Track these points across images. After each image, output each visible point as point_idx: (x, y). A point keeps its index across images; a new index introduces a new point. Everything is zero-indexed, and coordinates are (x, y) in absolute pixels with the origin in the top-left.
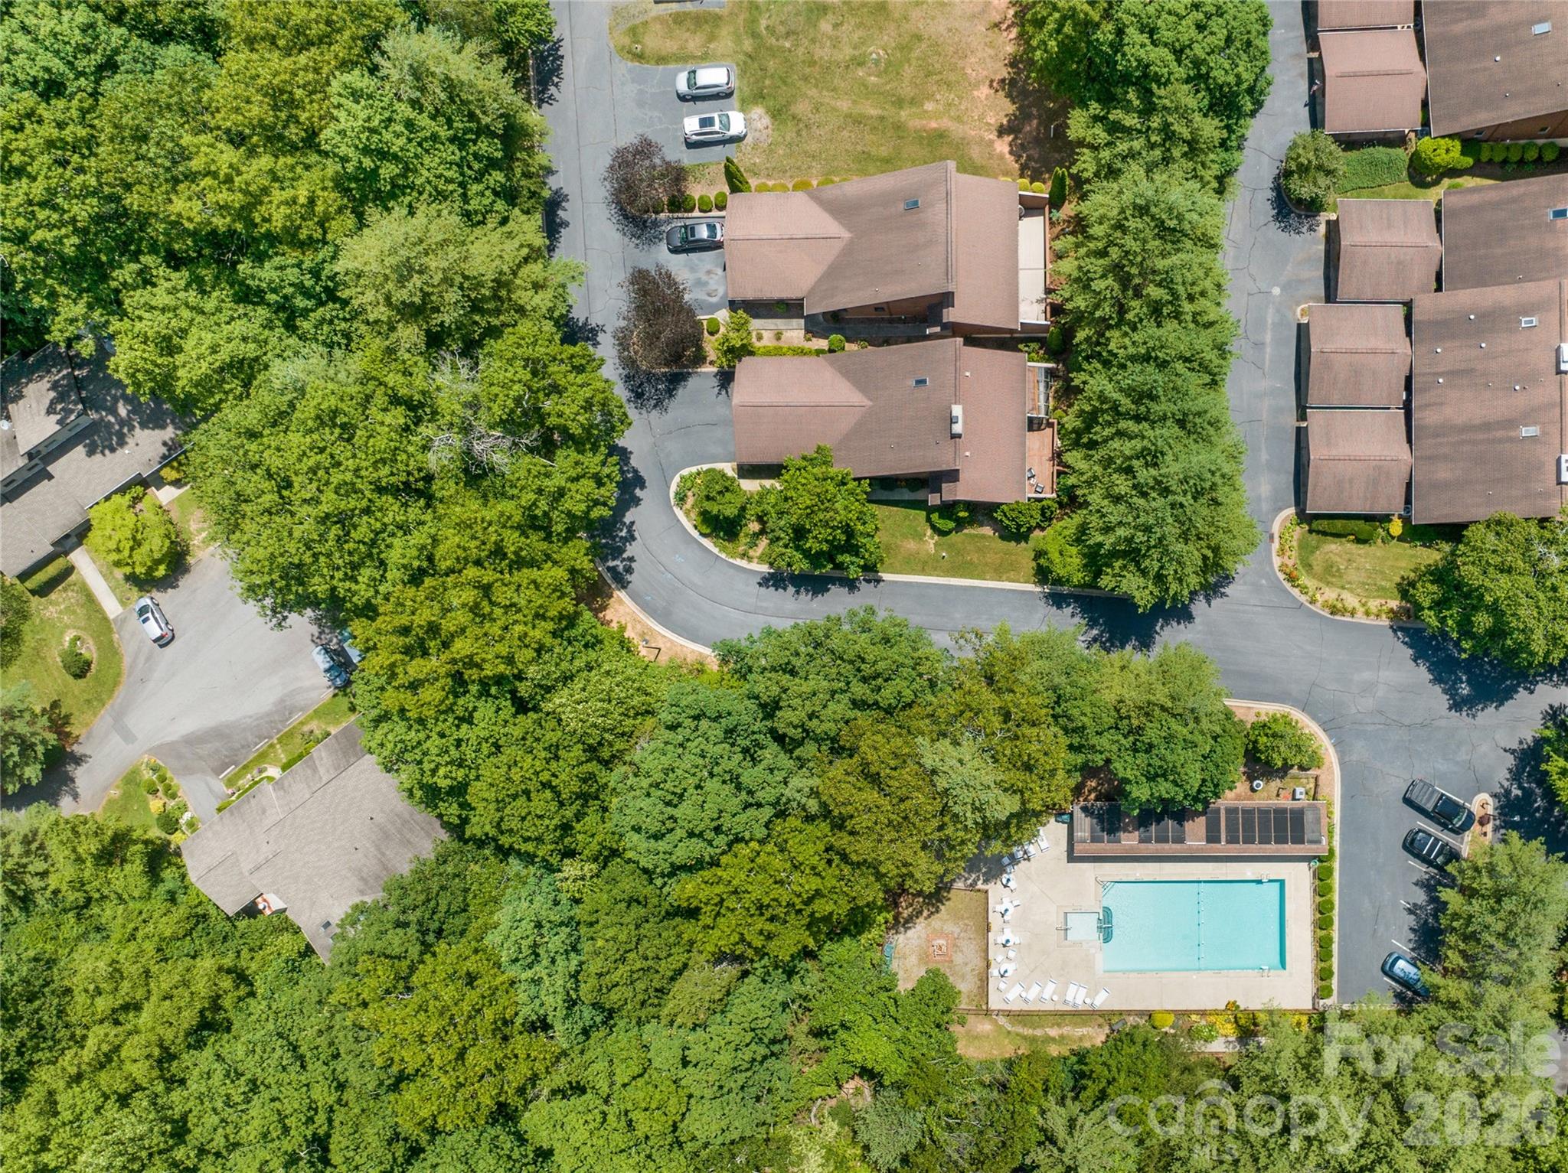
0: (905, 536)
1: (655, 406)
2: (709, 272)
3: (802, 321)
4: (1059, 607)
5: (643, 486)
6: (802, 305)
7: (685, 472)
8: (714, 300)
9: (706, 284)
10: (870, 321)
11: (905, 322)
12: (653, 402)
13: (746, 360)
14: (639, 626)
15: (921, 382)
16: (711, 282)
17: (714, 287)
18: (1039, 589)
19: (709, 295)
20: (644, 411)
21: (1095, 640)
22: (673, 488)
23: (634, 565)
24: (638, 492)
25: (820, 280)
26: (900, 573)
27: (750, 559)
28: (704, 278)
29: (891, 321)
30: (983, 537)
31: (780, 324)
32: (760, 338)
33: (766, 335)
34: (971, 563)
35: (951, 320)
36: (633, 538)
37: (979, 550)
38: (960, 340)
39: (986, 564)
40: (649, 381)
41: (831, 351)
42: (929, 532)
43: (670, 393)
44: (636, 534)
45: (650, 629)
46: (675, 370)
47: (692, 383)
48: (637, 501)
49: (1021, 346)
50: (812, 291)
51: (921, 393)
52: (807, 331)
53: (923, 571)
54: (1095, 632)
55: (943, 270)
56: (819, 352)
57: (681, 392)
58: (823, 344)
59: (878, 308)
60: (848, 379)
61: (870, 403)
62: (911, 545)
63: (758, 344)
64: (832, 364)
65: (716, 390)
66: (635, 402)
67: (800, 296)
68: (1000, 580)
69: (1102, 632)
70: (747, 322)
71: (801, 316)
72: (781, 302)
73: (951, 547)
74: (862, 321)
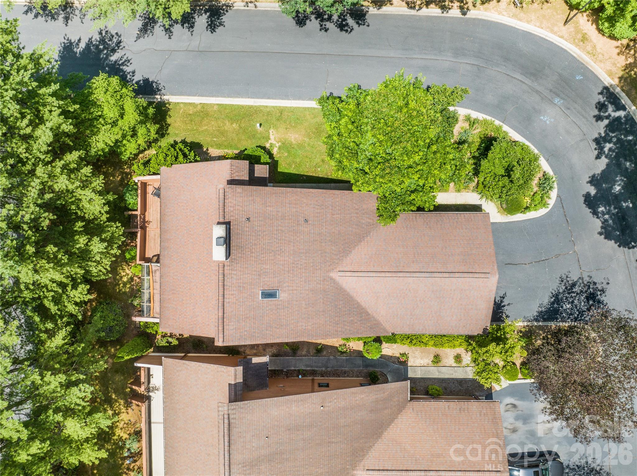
0: (301, 146)
1: (574, 285)
2: (514, 431)
3: (411, 374)
4: (146, 81)
5: (587, 197)
6: (412, 392)
7: (542, 212)
8: (509, 400)
9: (517, 418)
10: (336, 374)
11: (299, 372)
12: (577, 289)
13: (477, 331)
14: (589, 48)
15: (269, 295)
16: (511, 420)
17: (509, 414)
18: (165, 98)
19: (514, 406)
20: (586, 279)
21: (114, 51)
22: (554, 194)
23: (596, 112)
24: (593, 191)
25: (392, 420)
26: (305, 109)
27: (468, 119)
28: (519, 424)
29: (313, 373)
30: (219, 146)
31: (435, 373)
32: (458, 358)
33: (451, 361)
34: (232, 121)
35: (232, 369)
36: (597, 141)
37: (222, 133)
38: (219, 343)
39: (217, 119)
40: (581, 313)
41: (378, 340)
42: (275, 151)
43: (557, 299)
44: (594, 146)
45: (577, 45)
46: (553, 325)
47: (534, 310)
48: (593, 181)
49: (175, 342)
50: (401, 408)
51: (269, 283)
52: (404, 364)
53: (282, 111)
54: (114, 58)
55: (234, 431)
56: (392, 339)
57: (545, 300)
58: (389, 350)
59: (325, 386)
60: (359, 306)
61: (333, 275)
62: (294, 137)
63: (461, 350)
64: (377, 324)
65: (506, 302)
66: (596, 289)
67: (415, 404)
68: (203, 105)
69: (107, 58)
70: (479, 373)
71: (413, 381)
72: (435, 396)
73: (253, 136)
74: (344, 374)
